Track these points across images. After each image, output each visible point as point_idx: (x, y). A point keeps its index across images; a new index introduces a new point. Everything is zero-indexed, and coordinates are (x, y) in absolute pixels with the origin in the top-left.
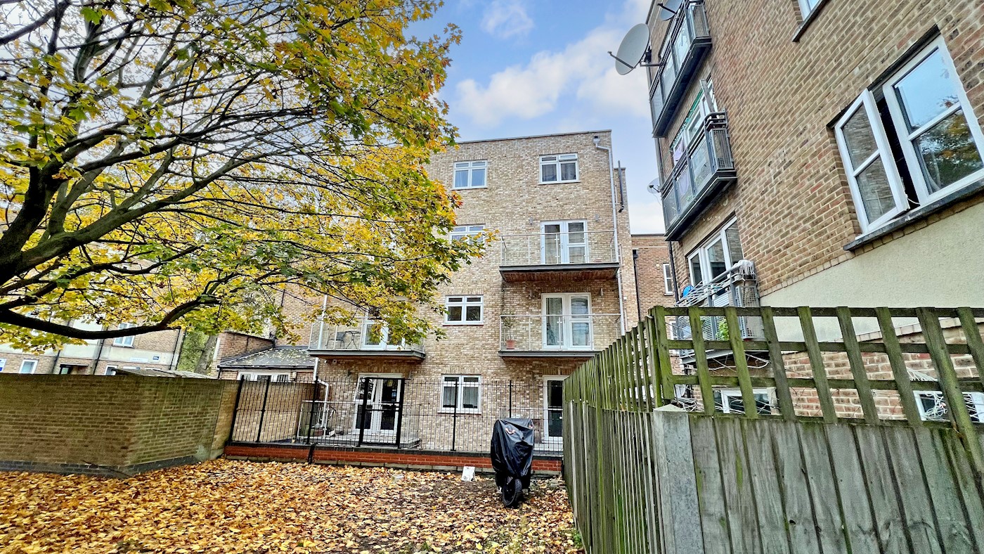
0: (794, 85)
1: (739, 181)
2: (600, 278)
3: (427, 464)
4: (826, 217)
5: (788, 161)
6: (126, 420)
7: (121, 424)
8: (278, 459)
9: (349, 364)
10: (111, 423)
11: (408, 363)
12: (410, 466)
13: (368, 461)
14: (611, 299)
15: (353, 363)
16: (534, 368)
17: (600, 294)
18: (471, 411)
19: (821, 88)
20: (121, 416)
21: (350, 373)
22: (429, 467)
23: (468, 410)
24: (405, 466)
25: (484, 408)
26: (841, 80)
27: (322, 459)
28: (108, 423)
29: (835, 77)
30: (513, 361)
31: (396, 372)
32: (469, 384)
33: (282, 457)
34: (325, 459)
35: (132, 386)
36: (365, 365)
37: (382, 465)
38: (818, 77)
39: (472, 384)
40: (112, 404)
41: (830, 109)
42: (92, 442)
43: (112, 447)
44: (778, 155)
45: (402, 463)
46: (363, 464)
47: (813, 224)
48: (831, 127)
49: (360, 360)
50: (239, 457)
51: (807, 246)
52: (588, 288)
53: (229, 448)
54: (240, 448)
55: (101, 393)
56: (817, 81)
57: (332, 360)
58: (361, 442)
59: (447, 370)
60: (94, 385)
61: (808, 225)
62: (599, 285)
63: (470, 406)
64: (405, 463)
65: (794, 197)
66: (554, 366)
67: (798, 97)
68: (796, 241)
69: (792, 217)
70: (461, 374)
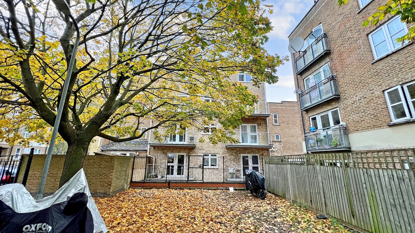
0: (370, 76)
1: (341, 98)
2: (260, 119)
3: (215, 187)
4: (379, 115)
5: (365, 97)
6: (108, 174)
7: (106, 175)
8: (155, 188)
9: (163, 149)
10: (101, 175)
11: (189, 149)
12: (209, 188)
13: (192, 187)
14: (264, 127)
15: (165, 149)
16: (237, 151)
17: (260, 124)
18: (214, 167)
19: (381, 80)
20: (105, 172)
21: (164, 153)
22: (216, 188)
23: (213, 167)
24: (207, 188)
25: (219, 166)
26: (389, 80)
27: (173, 187)
28: (100, 175)
29: (387, 79)
30: (230, 149)
31: (183, 152)
32: (213, 157)
33: (156, 187)
34: (175, 187)
35: (109, 160)
36: (170, 149)
37: (198, 188)
38: (380, 77)
39: (214, 157)
40: (101, 167)
41: (384, 87)
42: (93, 183)
43: (103, 185)
44: (360, 95)
45: (205, 187)
46: (191, 188)
47: (374, 116)
48: (383, 91)
49: (168, 148)
50: (138, 188)
51: (371, 122)
52: (256, 123)
53: (133, 184)
54: (137, 184)
55: (94, 163)
56: (380, 78)
57: (155, 147)
58: (188, 180)
59: (204, 152)
60: (90, 160)
61: (372, 116)
62: (260, 121)
63: (213, 165)
64: (207, 187)
65: (367, 107)
66: (244, 151)
67: (371, 80)
68: (366, 120)
69: (365, 113)
70: (210, 153)
